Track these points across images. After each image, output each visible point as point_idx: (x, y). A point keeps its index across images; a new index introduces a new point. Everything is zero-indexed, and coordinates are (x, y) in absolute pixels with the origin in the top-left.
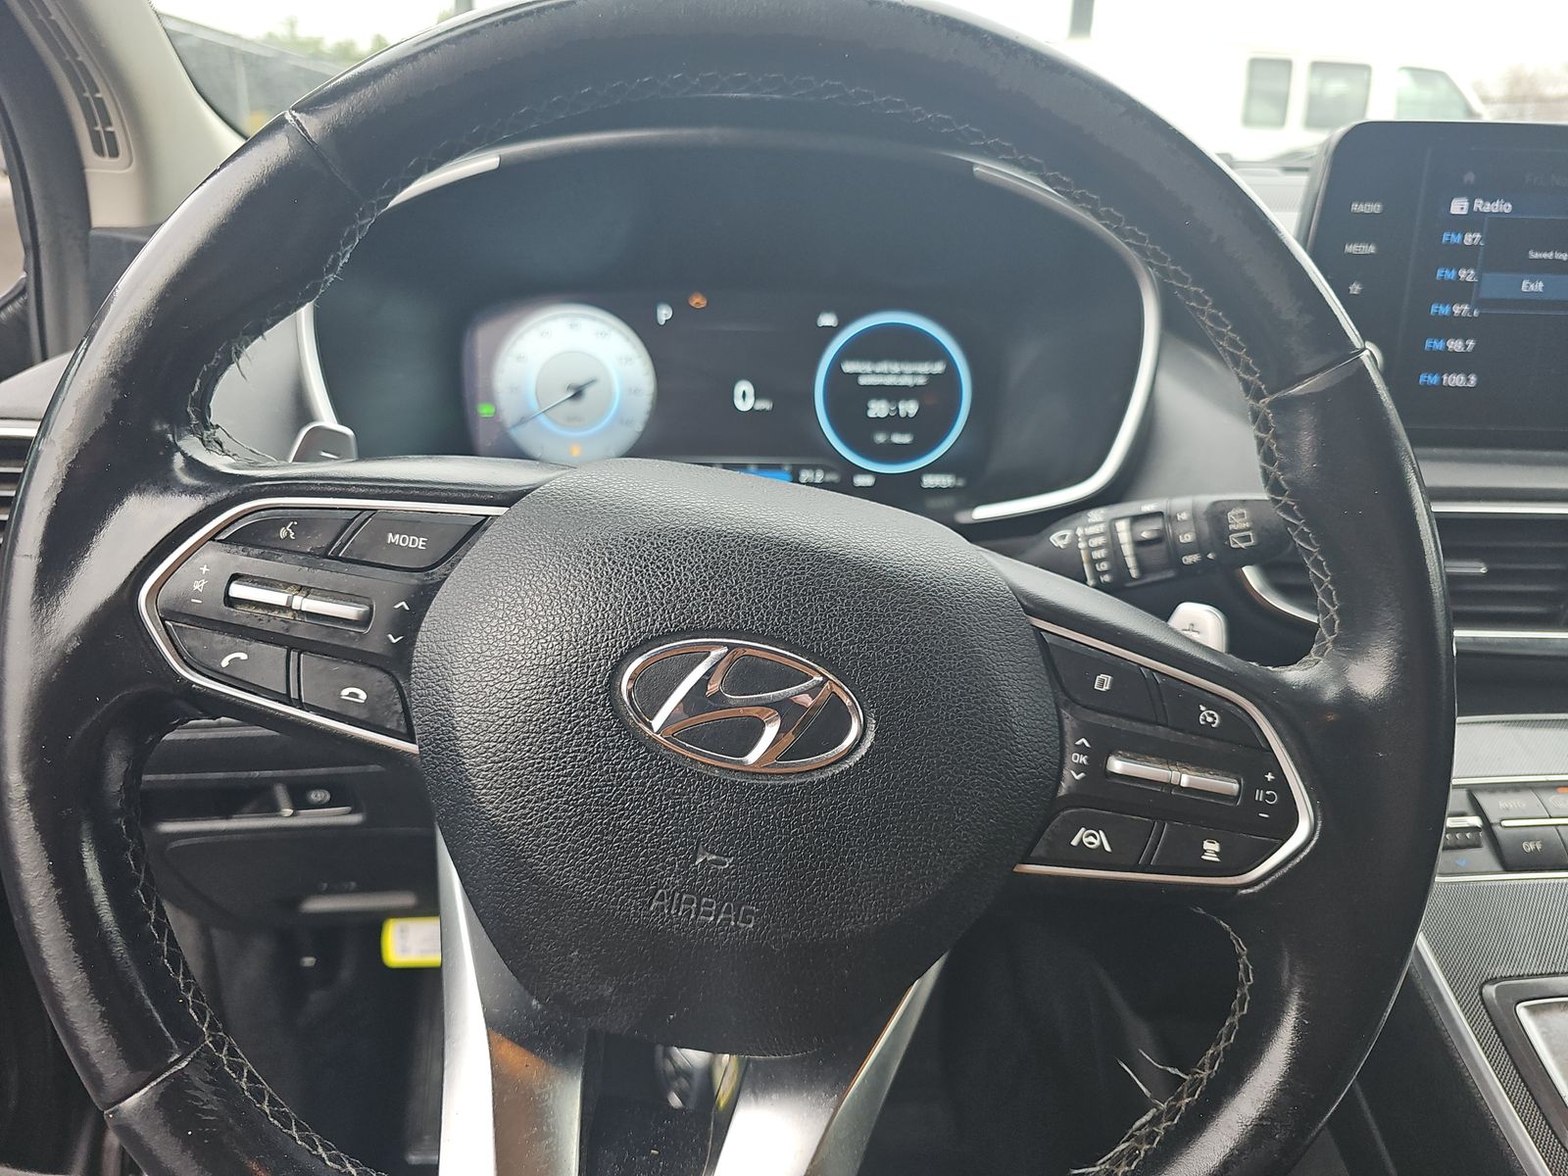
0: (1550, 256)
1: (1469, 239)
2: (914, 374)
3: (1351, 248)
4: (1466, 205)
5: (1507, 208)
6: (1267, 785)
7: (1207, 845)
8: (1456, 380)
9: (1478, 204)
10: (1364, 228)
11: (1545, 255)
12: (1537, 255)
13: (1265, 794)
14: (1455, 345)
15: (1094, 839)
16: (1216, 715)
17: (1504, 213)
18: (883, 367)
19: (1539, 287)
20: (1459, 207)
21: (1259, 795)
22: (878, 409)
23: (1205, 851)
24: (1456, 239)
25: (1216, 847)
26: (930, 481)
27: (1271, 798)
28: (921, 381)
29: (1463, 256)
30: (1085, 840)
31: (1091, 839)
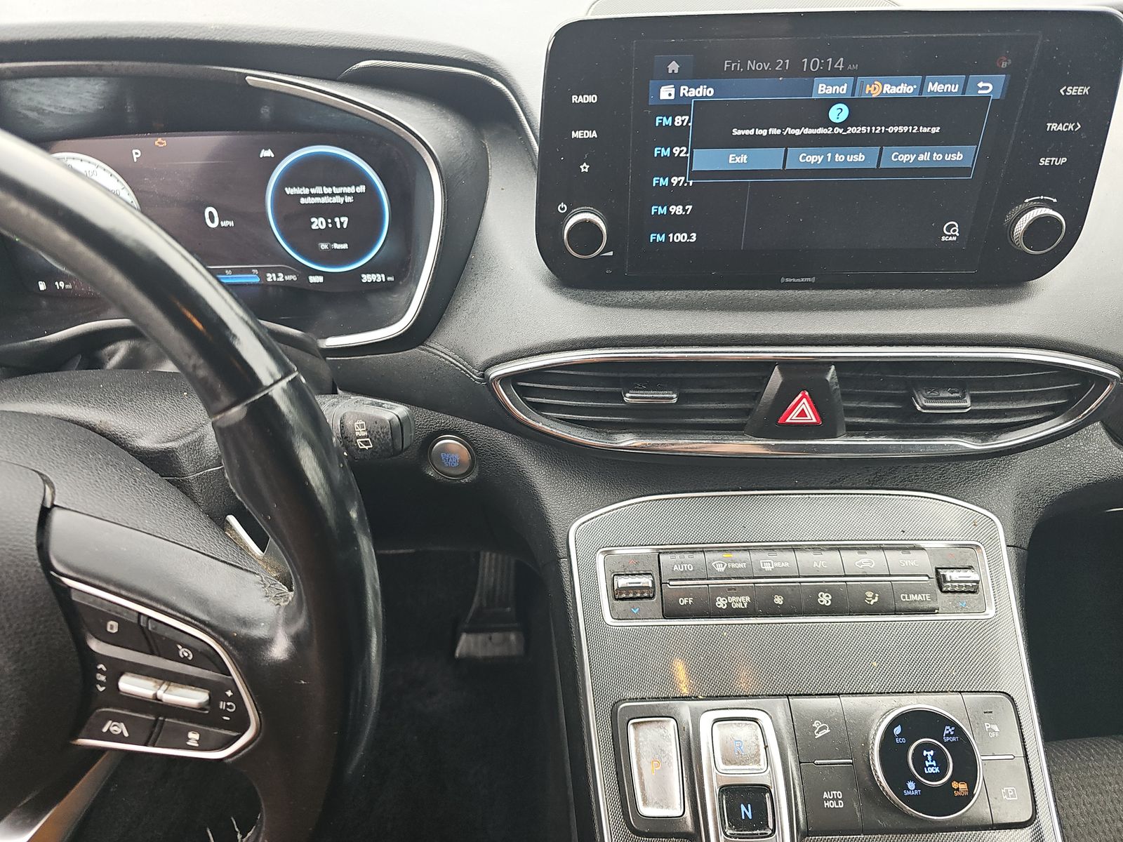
0: (751, 132)
1: (678, 121)
2: (342, 195)
3: (577, 134)
4: (673, 91)
5: (710, 92)
6: (227, 699)
7: (191, 735)
8: (681, 237)
9: (684, 90)
10: (585, 117)
11: (747, 132)
12: (740, 132)
13: (226, 705)
14: (677, 210)
15: (119, 728)
16: (190, 652)
17: (707, 97)
18: (318, 190)
19: (744, 158)
20: (666, 93)
21: (222, 705)
22: (318, 223)
23: (189, 739)
24: (667, 122)
25: (197, 736)
26: (367, 278)
27: (231, 707)
28: (349, 199)
29: (675, 136)
30: (112, 729)
31: (115, 728)
